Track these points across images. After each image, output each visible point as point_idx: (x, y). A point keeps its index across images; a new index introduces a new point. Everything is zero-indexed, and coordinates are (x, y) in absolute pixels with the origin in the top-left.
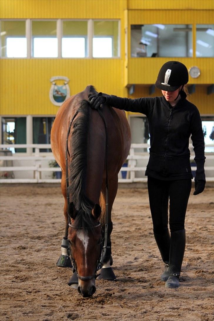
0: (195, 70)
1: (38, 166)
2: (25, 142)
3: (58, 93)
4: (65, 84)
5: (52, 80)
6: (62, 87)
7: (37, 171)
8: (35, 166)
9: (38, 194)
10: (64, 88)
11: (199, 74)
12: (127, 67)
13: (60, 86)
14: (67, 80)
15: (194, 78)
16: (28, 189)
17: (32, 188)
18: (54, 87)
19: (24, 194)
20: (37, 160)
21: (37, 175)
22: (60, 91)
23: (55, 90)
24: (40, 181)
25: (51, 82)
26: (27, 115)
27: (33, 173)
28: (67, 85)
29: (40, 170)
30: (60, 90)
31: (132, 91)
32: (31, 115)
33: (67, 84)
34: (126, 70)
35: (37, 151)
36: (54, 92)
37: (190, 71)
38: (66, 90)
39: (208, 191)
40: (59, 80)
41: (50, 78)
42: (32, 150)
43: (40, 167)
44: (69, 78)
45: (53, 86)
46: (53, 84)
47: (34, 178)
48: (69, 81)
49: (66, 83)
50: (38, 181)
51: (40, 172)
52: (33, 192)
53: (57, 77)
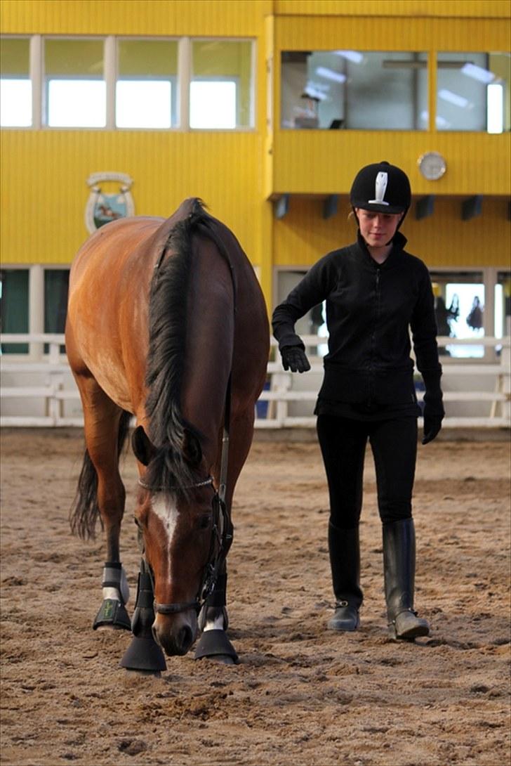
0: (434, 162)
1: (57, 387)
2: (25, 330)
3: (105, 213)
4: (123, 192)
5: (92, 181)
6: (115, 199)
7: (53, 397)
8: (48, 386)
9: (55, 453)
10: (120, 200)
11: (443, 170)
12: (270, 152)
13: (110, 195)
14: (128, 181)
15: (432, 181)
16: (33, 441)
17: (40, 440)
18: (97, 199)
19: (22, 453)
20: (54, 373)
21: (55, 407)
22: (109, 209)
23: (98, 206)
24: (61, 422)
25: (90, 187)
26: (32, 265)
27: (43, 402)
28: (128, 195)
29: (60, 395)
30: (111, 205)
31: (282, 210)
32: (42, 265)
33: (127, 191)
34: (269, 160)
35: (54, 350)
36: (95, 208)
37: (421, 164)
38: (125, 205)
39: (462, 449)
40: (109, 181)
41: (88, 177)
42: (42, 349)
43: (61, 388)
44: (131, 177)
45: (93, 196)
46: (94, 191)
47: (47, 414)
48: (133, 183)
49: (124, 188)
50: (55, 421)
51: (61, 402)
52: (43, 449)
53: (103, 175)
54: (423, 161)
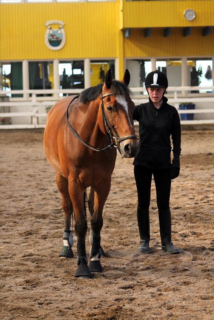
0: (191, 13)
1: (36, 112)
2: (21, 88)
3: (53, 38)
4: (60, 28)
5: (47, 24)
6: (57, 31)
7: (34, 116)
8: (32, 111)
9: (36, 140)
10: (59, 32)
11: (194, 16)
12: (122, 11)
13: (55, 30)
14: (63, 24)
15: (190, 21)
16: (26, 135)
17: (29, 134)
18: (50, 32)
19: (22, 141)
20: (34, 106)
21: (35, 120)
22: (55, 35)
23: (50, 35)
24: (38, 126)
25: (47, 27)
26: (23, 60)
27: (30, 118)
28: (62, 29)
29: (37, 115)
30: (56, 34)
31: (127, 34)
32: (27, 60)
33: (62, 28)
34: (121, 14)
35: (34, 96)
36: (49, 36)
37: (185, 14)
38: (61, 34)
40: (55, 24)
41: (46, 23)
42: (29, 95)
43: (37, 112)
44: (64, 22)
45: (48, 31)
46: (48, 28)
47: (32, 123)
48: (64, 25)
49: (61, 27)
50: (35, 126)
51: (38, 118)
52: (31, 138)
53: (52, 22)
54: (185, 13)
